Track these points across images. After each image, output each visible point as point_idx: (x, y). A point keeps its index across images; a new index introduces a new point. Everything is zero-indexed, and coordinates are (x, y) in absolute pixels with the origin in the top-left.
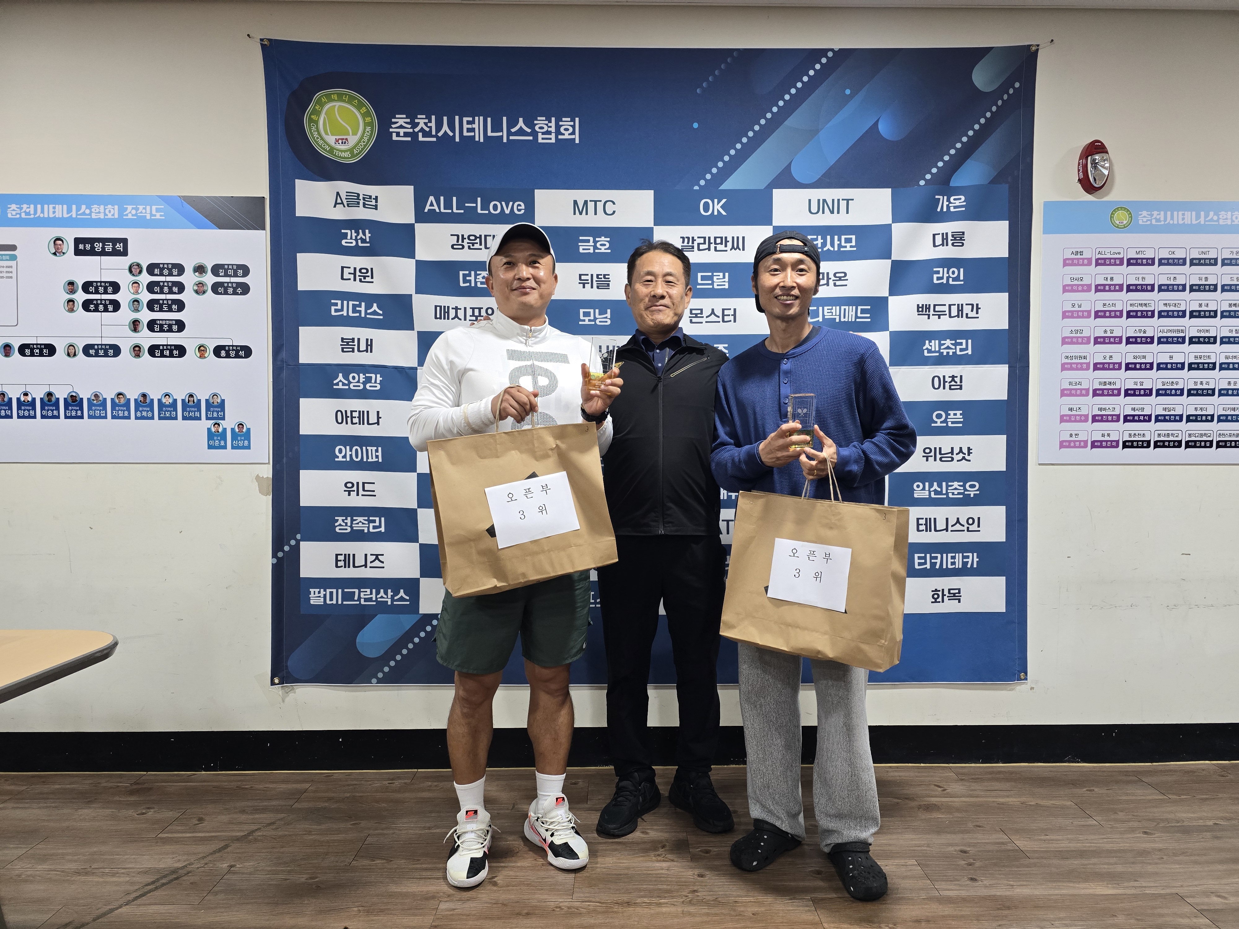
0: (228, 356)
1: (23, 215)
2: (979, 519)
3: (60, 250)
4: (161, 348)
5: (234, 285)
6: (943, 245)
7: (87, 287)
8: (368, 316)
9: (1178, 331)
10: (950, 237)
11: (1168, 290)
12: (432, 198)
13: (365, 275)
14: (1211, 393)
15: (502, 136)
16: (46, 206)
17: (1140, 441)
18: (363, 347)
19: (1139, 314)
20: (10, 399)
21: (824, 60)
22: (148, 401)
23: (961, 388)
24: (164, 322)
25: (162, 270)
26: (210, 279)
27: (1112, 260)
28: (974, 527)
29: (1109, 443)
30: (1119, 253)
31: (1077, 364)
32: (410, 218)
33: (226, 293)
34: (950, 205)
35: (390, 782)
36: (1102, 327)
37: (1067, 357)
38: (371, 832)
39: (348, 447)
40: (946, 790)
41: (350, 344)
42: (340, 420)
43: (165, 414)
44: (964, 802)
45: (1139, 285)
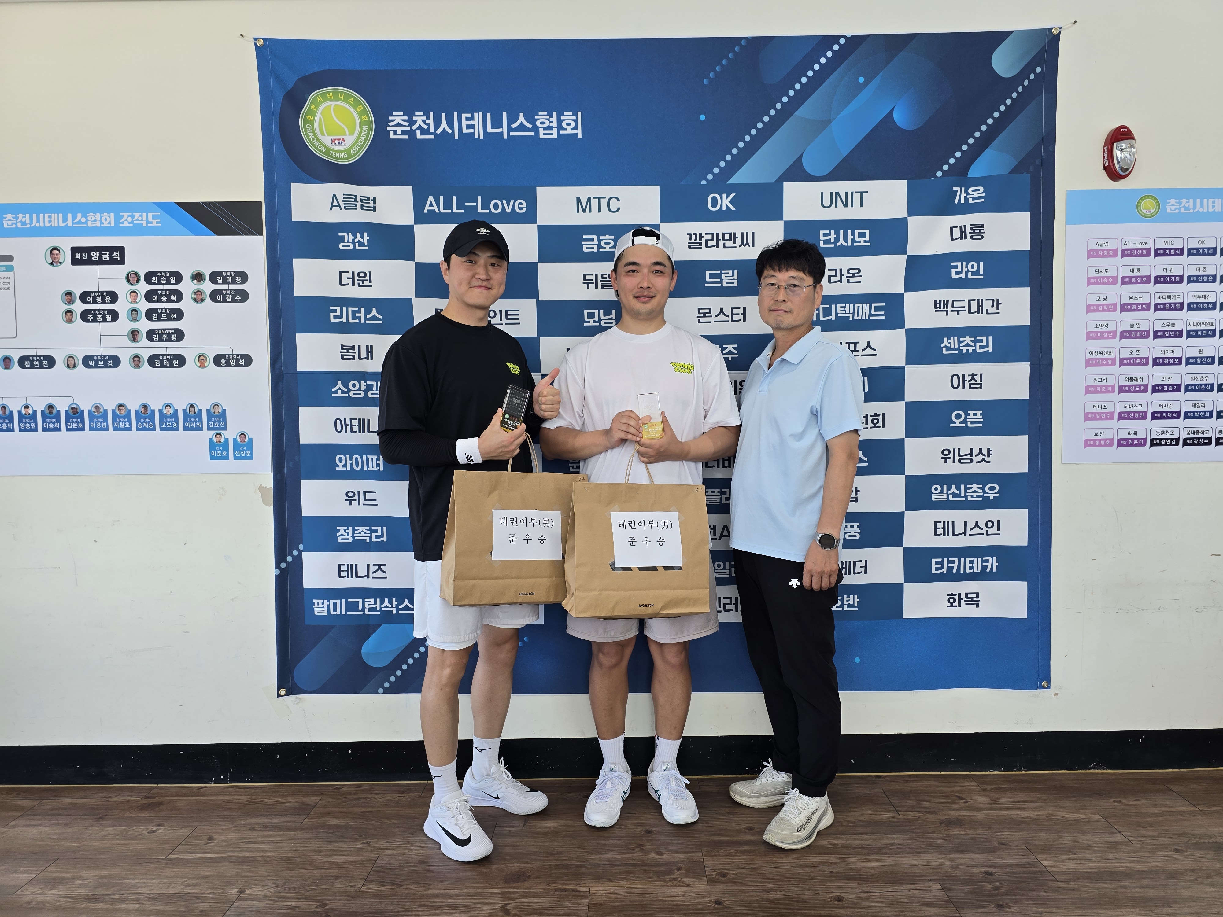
0: (228, 365)
1: (19, 225)
2: (999, 522)
3: (57, 260)
4: (161, 357)
5: (233, 292)
6: (961, 238)
7: (84, 297)
8: (367, 322)
9: (1208, 324)
10: (968, 230)
11: (1197, 282)
12: (431, 198)
13: (363, 279)
15: (502, 132)
16: (42, 215)
17: (1169, 439)
18: (364, 354)
19: (1167, 307)
20: (12, 412)
21: (836, 47)
22: (149, 412)
23: (981, 387)
24: (163, 332)
25: (159, 279)
26: (208, 287)
27: (1139, 251)
28: (994, 530)
29: (1136, 442)
30: (1146, 244)
31: (1102, 359)
32: (409, 220)
33: (225, 301)
34: (968, 196)
35: (401, 795)
36: (1128, 320)
37: (1092, 353)
38: (382, 852)
39: (348, 456)
40: (968, 802)
41: (350, 351)
42: (339, 429)
43: (166, 425)
44: (988, 816)
45: (1167, 276)
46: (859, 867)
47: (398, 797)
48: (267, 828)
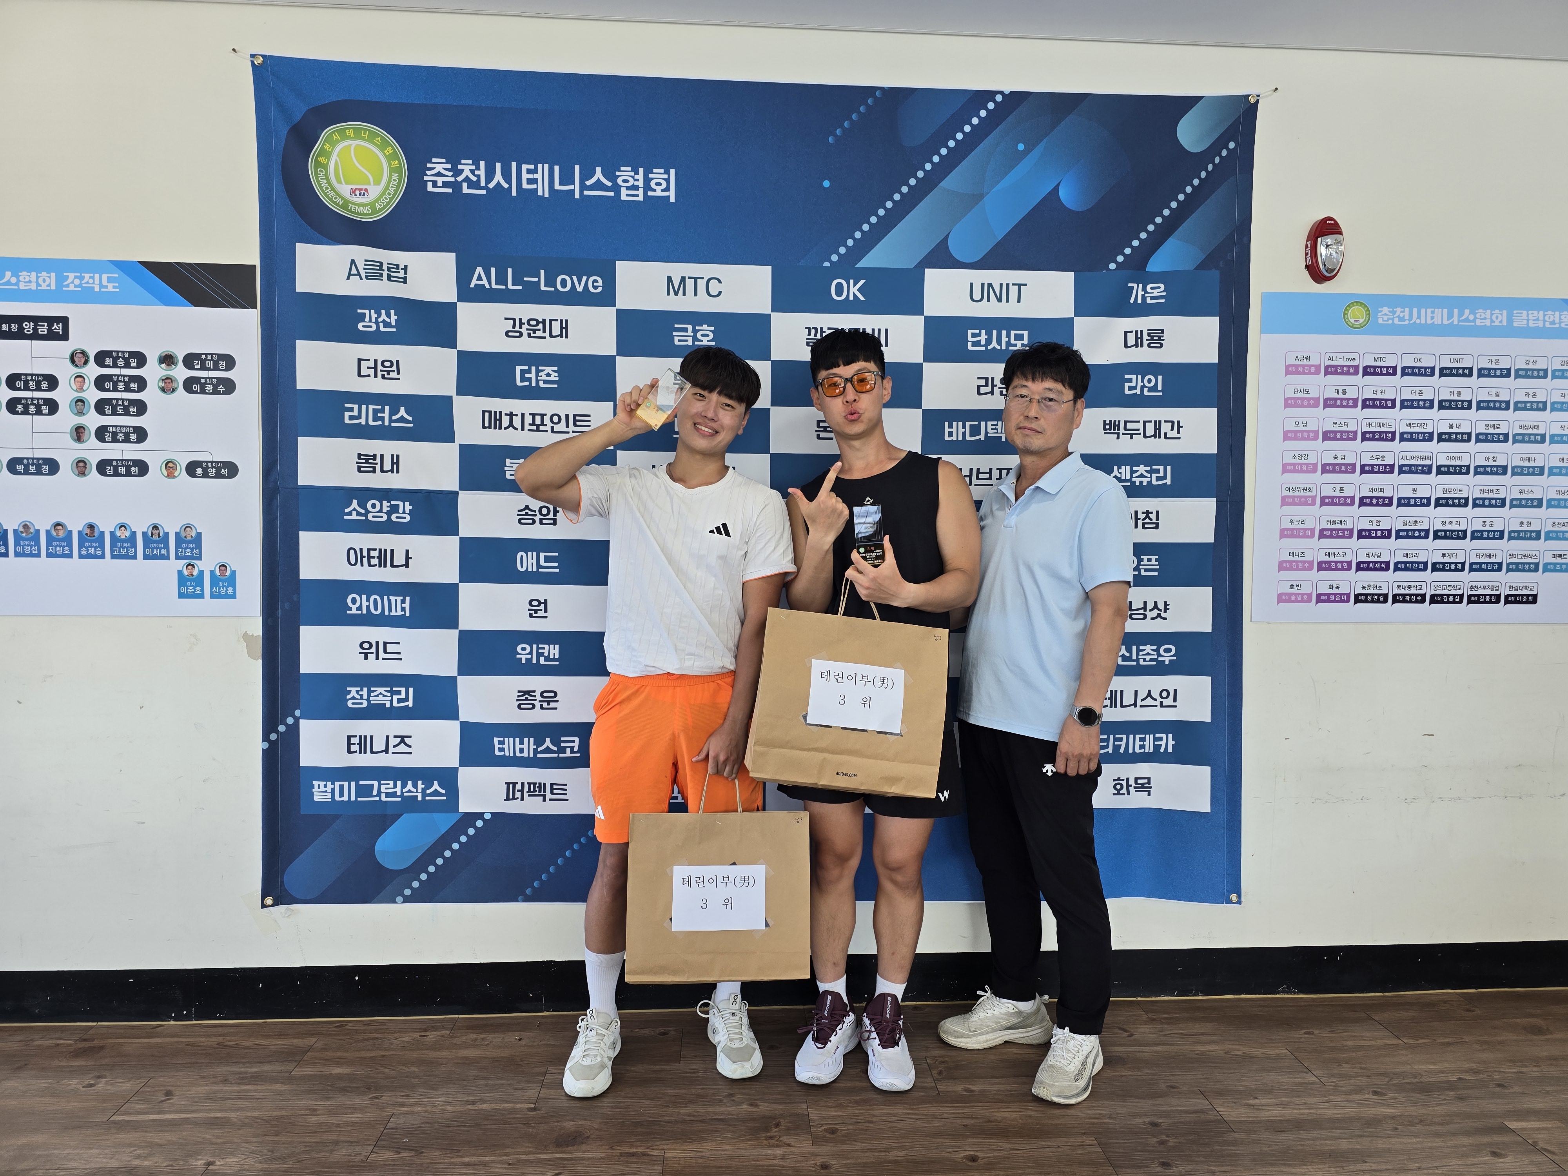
0: (206, 475)
2: (1175, 691)
4: (115, 463)
5: (215, 381)
6: (1136, 345)
7: (12, 381)
8: (393, 424)
9: (1424, 458)
10: (1145, 337)
11: (1412, 407)
12: (479, 270)
13: (389, 369)
14: (1461, 535)
15: (574, 190)
17: (1376, 594)
18: (387, 466)
19: (1377, 436)
21: (991, 105)
22: (96, 534)
23: (1157, 527)
24: (119, 430)
25: (115, 360)
26: (181, 373)
27: (1345, 368)
28: (1169, 701)
30: (1354, 359)
31: (1300, 497)
32: (450, 295)
33: (203, 392)
34: (1146, 295)
35: (423, 1034)
36: (1330, 451)
37: (1289, 489)
38: (396, 1110)
39: (364, 596)
40: (1133, 1035)
41: (370, 461)
42: (353, 561)
43: (120, 552)
44: (1156, 1052)
45: (1378, 399)
46: (999, 1119)
47: (420, 1036)
48: (243, 1079)
